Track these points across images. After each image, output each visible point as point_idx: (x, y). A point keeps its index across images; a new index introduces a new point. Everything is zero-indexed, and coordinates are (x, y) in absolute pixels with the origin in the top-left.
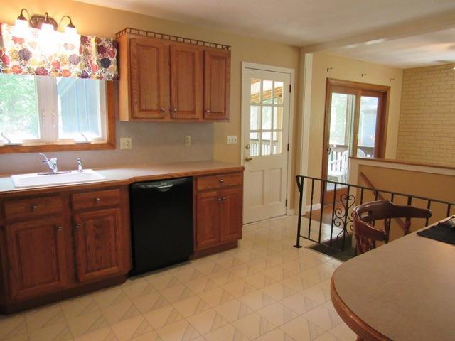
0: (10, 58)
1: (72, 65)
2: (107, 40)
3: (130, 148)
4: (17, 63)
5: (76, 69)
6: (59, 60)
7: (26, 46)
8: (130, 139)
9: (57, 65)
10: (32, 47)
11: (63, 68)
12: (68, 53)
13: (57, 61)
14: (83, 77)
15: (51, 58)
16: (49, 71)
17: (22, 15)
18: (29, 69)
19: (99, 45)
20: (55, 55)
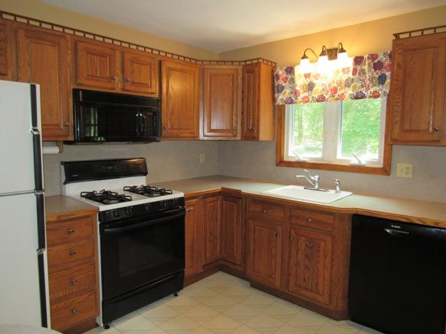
0: (301, 91)
1: (347, 88)
2: (384, 54)
3: (410, 176)
4: (306, 94)
5: (350, 91)
6: (336, 85)
7: (312, 79)
8: (410, 166)
9: (335, 90)
10: (316, 79)
11: (339, 93)
12: (344, 77)
13: (335, 87)
14: (356, 98)
15: (329, 85)
16: (327, 97)
17: (304, 55)
18: (313, 97)
19: (376, 61)
20: (333, 82)
